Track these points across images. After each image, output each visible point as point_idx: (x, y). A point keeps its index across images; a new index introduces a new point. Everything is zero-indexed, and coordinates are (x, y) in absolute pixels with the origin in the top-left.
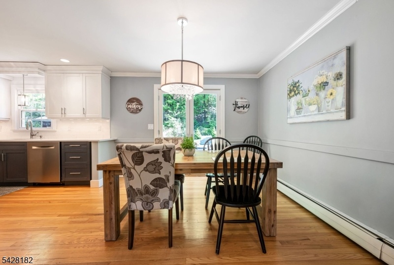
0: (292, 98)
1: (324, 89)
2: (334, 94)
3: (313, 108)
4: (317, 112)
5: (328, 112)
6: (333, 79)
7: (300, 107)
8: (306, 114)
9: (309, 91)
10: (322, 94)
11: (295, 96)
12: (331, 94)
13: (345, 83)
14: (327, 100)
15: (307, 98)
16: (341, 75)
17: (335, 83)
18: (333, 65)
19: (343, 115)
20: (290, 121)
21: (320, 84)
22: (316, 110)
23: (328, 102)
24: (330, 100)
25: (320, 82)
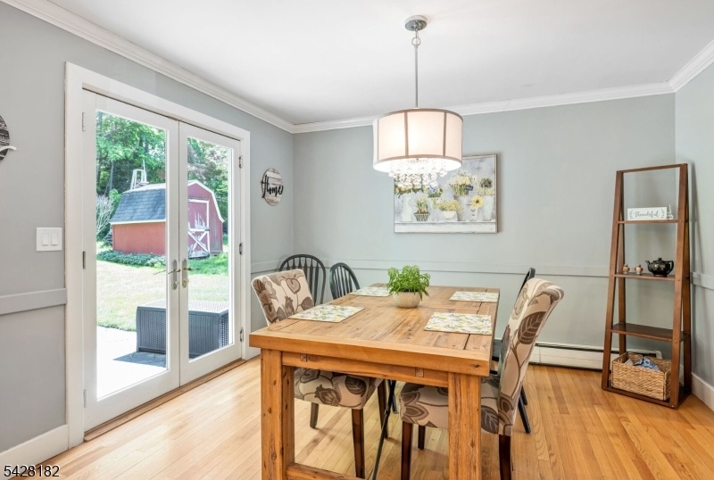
0: (405, 195)
1: (467, 193)
2: (481, 202)
3: (450, 214)
4: (455, 221)
5: (473, 222)
6: (479, 184)
7: (424, 209)
8: (435, 221)
9: (441, 190)
10: (464, 199)
11: (412, 192)
12: (477, 202)
13: (494, 192)
14: (472, 207)
15: (439, 201)
16: (490, 183)
17: (483, 190)
18: (479, 168)
19: (493, 228)
20: (399, 229)
21: (461, 186)
22: (454, 217)
23: (473, 211)
24: (477, 209)
25: (460, 183)
